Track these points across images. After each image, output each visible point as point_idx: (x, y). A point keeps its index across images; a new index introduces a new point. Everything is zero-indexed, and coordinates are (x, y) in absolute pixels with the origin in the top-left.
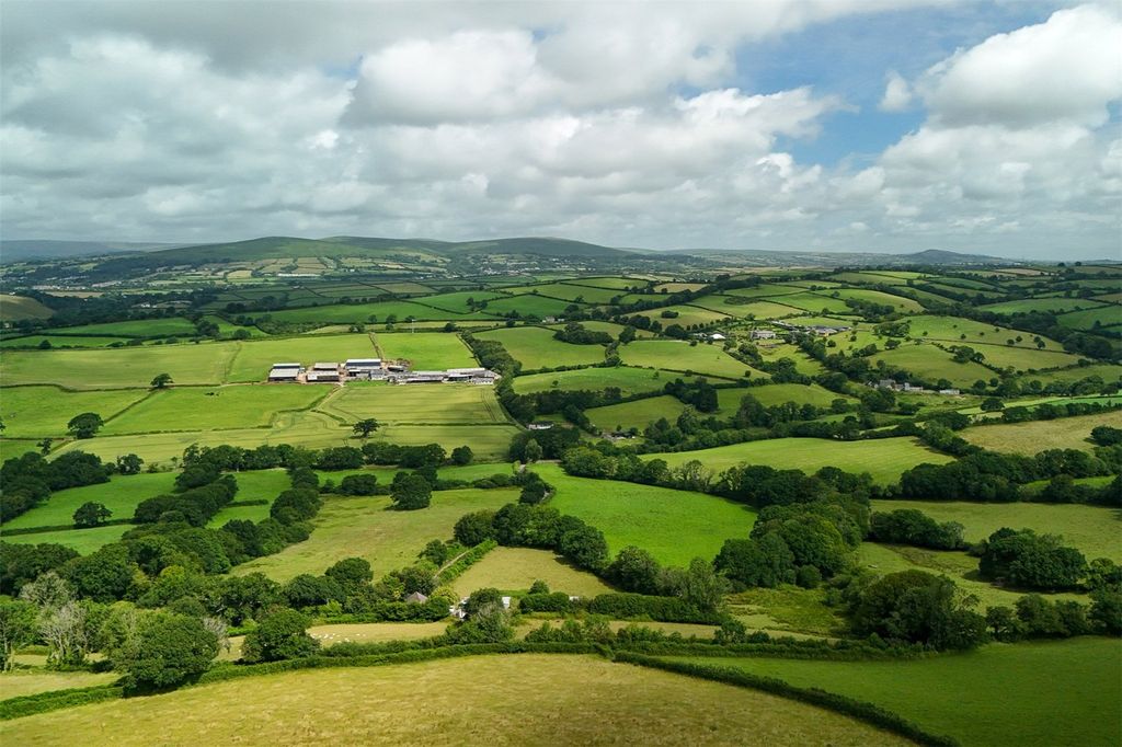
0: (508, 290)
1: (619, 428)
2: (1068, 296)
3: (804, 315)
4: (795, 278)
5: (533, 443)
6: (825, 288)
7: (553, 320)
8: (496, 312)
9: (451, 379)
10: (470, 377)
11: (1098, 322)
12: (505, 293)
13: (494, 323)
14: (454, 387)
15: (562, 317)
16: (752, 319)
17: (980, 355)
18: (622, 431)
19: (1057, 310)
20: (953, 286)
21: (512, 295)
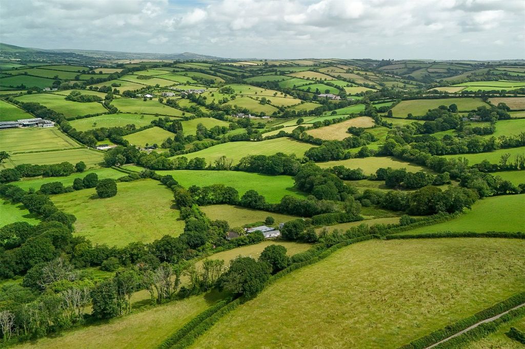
0: (7, 72)
1: (147, 145)
2: (276, 74)
3: (180, 84)
4: (159, 66)
5: (120, 156)
6: (179, 71)
7: (49, 89)
8: (9, 86)
9: (24, 125)
10: (37, 124)
11: (295, 85)
12: (6, 74)
13: (20, 92)
14: (31, 130)
15: (54, 87)
16: (158, 87)
17: (269, 101)
18: (148, 146)
19: (277, 80)
20: (228, 70)
21: (11, 75)
